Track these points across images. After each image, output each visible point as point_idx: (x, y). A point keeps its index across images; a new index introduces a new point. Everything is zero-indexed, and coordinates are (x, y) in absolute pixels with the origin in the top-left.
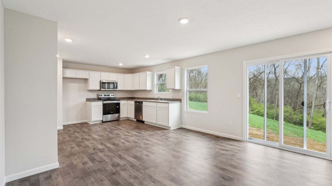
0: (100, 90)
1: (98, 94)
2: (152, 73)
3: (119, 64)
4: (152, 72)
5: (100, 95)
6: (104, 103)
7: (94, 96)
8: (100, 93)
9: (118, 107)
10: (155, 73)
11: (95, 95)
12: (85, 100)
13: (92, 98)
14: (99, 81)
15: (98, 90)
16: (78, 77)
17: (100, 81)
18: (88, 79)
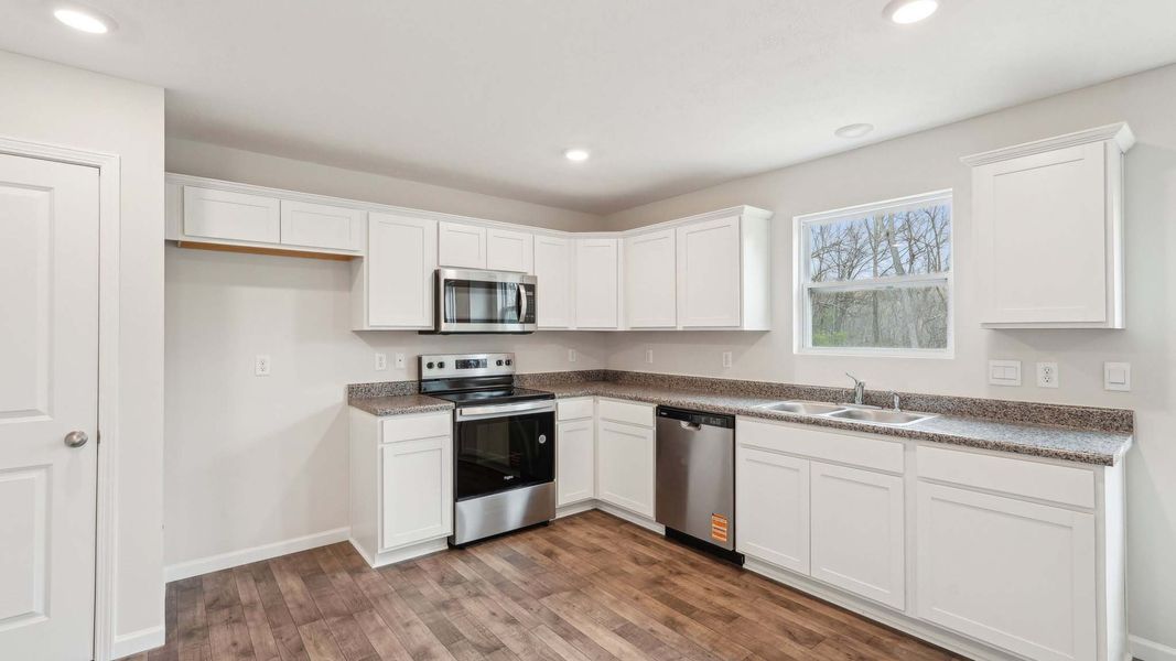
0: (436, 331)
1: (420, 360)
2: (770, 220)
3: (563, 152)
4: (767, 213)
5: (430, 366)
6: (459, 419)
7: (394, 368)
8: (431, 351)
9: (542, 439)
10: (795, 220)
11: (402, 365)
12: (340, 396)
13: (384, 385)
14: (429, 276)
15: (421, 332)
16: (293, 241)
17: (437, 275)
18: (360, 258)
